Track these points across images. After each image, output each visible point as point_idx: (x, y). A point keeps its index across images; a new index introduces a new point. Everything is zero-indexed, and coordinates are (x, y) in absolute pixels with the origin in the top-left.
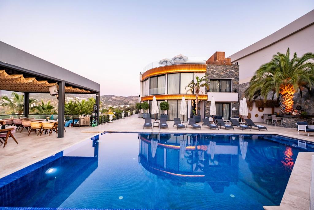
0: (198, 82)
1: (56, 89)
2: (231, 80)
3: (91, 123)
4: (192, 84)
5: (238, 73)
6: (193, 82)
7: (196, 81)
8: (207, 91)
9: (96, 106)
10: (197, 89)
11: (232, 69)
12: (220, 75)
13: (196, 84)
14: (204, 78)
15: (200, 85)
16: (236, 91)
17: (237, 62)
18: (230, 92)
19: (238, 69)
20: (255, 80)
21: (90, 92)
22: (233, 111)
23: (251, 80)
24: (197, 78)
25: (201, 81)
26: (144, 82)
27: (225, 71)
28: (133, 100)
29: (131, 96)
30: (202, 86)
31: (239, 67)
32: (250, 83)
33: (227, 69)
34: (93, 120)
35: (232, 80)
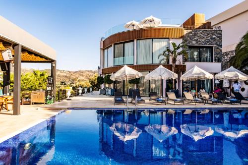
0: (175, 49)
1: (11, 54)
2: (212, 47)
3: (46, 100)
4: (167, 53)
5: (221, 39)
6: (168, 50)
7: (172, 49)
8: (185, 60)
9: (52, 78)
10: (174, 58)
11: (213, 34)
12: (200, 41)
13: (173, 52)
14: (182, 45)
15: (177, 54)
16: (219, 60)
17: (219, 25)
18: (212, 61)
19: (221, 34)
20: (242, 47)
21: (45, 60)
22: (215, 84)
23: (237, 47)
24: (174, 44)
25: (178, 48)
26: (106, 51)
27: (205, 37)
28: (83, 76)
29: (80, 71)
30: (179, 54)
31: (221, 32)
32: (236, 51)
33: (208, 34)
34: (48, 96)
35: (214, 48)
